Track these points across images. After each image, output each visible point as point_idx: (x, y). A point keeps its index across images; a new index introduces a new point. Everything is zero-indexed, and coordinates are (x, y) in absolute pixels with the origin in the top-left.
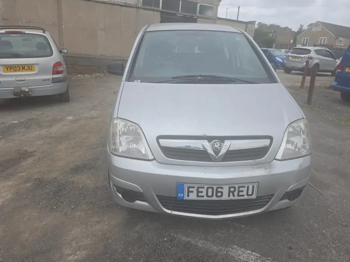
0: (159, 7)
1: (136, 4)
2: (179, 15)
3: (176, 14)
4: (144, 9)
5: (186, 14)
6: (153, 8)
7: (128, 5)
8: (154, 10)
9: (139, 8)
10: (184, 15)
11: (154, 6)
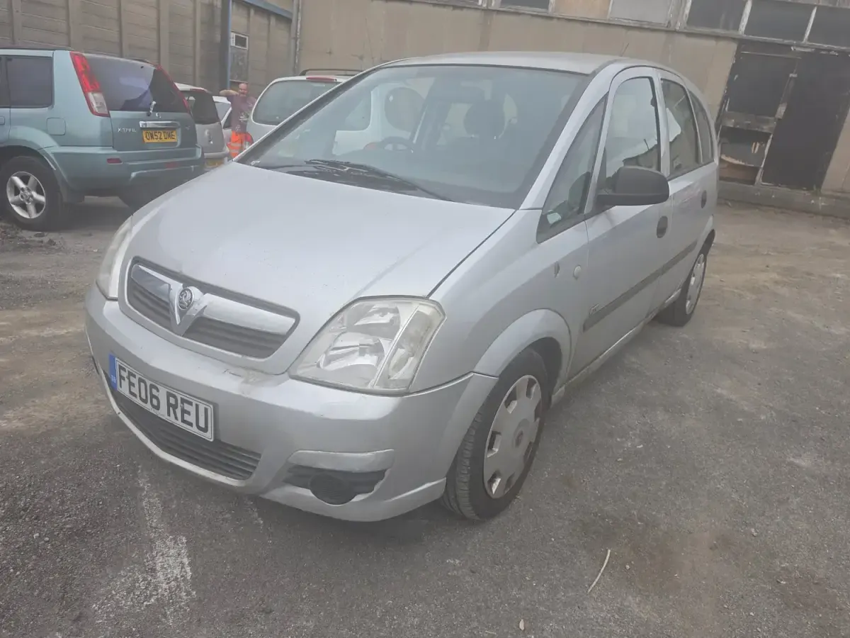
0: (737, 27)
1: (669, 23)
2: (799, 49)
3: (789, 46)
4: (689, 35)
5: (826, 46)
6: (719, 31)
7: (646, 27)
8: (717, 37)
9: (675, 32)
10: (818, 50)
11: (726, 27)
